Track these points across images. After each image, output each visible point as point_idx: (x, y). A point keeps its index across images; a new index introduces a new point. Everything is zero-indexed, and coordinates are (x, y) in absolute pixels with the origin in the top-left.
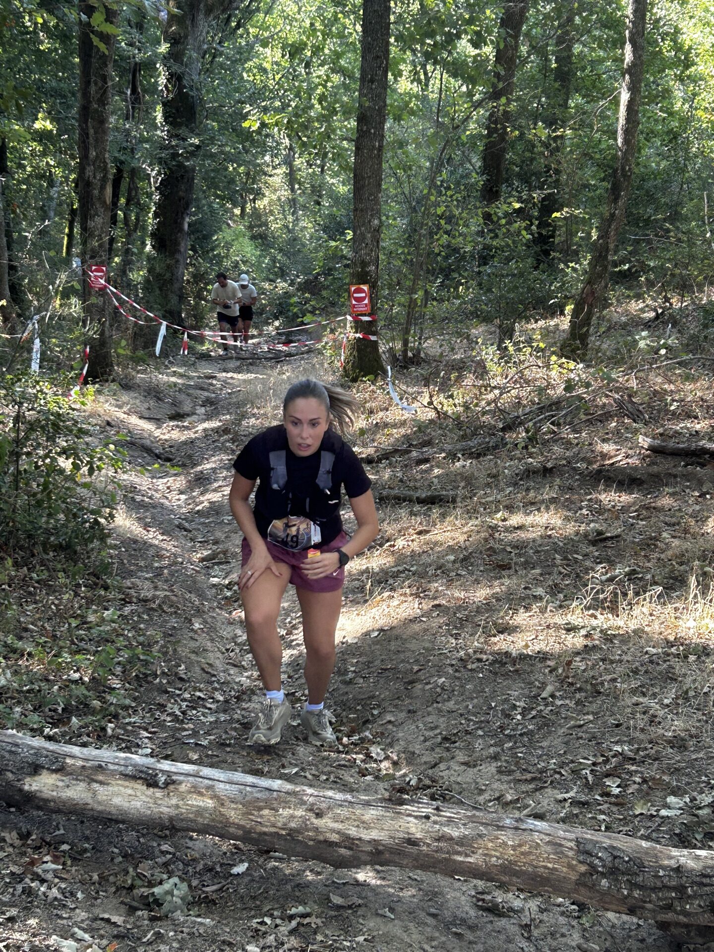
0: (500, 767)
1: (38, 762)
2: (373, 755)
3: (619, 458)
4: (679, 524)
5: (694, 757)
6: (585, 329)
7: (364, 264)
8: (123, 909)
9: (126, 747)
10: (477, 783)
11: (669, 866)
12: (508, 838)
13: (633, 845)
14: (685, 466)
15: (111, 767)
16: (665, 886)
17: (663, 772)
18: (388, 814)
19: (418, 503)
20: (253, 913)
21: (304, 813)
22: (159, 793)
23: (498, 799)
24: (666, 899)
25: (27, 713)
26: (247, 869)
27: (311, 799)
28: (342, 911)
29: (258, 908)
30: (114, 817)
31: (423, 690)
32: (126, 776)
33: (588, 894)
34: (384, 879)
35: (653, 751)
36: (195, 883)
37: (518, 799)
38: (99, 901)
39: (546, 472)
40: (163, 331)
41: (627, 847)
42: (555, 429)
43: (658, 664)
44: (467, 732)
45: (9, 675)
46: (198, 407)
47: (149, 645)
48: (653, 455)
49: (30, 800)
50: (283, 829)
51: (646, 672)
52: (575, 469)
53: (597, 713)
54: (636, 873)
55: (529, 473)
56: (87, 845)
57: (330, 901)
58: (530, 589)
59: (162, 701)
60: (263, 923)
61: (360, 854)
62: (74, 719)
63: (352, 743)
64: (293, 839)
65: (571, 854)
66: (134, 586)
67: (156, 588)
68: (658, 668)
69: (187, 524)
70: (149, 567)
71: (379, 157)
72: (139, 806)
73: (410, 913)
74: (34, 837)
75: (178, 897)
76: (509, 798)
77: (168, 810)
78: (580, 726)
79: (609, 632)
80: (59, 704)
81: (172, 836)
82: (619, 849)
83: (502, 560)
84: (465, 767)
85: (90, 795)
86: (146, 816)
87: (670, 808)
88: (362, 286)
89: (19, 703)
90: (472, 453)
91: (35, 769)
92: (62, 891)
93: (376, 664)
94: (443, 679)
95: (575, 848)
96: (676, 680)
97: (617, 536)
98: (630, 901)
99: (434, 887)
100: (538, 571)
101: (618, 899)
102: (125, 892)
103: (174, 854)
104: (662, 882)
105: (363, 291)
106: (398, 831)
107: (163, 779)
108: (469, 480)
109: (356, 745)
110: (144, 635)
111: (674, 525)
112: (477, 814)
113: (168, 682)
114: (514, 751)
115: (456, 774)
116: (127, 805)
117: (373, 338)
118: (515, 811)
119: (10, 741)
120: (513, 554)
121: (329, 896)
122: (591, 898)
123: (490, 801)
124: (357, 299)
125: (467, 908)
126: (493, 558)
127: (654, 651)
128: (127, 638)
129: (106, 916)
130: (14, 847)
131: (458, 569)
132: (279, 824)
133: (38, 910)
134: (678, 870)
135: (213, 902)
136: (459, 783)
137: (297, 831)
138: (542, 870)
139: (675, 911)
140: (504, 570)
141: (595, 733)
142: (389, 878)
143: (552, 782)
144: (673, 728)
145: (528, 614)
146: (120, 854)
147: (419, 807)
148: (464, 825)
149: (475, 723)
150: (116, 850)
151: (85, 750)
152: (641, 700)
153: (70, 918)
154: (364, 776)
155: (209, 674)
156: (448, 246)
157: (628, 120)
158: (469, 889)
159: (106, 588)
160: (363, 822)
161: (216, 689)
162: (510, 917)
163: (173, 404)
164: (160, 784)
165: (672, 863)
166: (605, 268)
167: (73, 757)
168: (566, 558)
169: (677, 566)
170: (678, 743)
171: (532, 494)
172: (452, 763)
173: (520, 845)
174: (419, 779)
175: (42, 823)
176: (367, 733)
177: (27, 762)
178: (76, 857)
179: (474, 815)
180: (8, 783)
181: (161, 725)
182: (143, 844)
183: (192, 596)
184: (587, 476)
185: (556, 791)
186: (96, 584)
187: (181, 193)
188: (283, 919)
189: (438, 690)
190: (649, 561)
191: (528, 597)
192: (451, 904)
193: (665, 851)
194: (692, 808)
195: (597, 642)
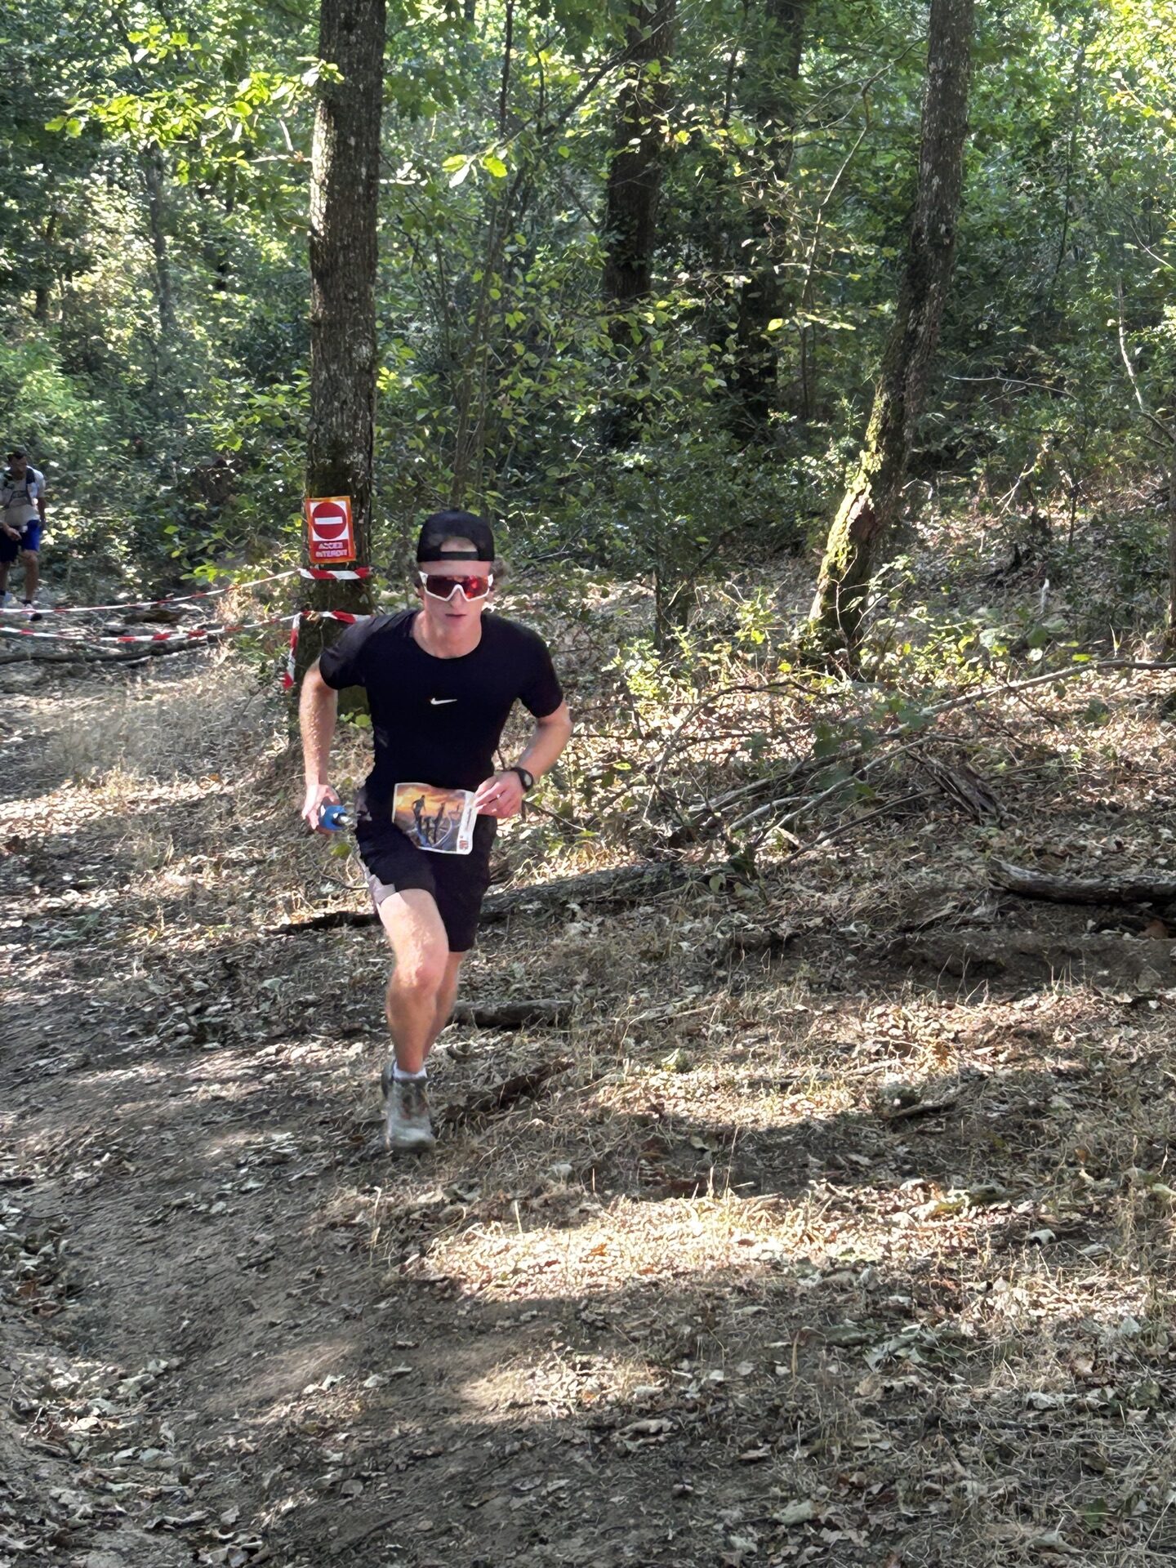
3: (945, 911)
6: (855, 603)
7: (338, 449)
14: (1097, 930)
19: (481, 1026)
42: (794, 838)
52: (842, 938)
55: (737, 949)
68: (1059, 1444)
79: (940, 1352)
83: (684, 1171)
88: (335, 501)
90: (603, 901)
96: (1100, 1472)
97: (949, 1107)
105: (336, 511)
108: (597, 968)
111: (1078, 1077)
120: (708, 1156)
124: (321, 530)
126: (662, 1166)
127: (1047, 1399)
140: (688, 1196)
156: (533, 403)
166: (898, 458)
168: (832, 1164)
184: (872, 956)
190: (1024, 1169)
191: (747, 1264)
195: (914, 1379)
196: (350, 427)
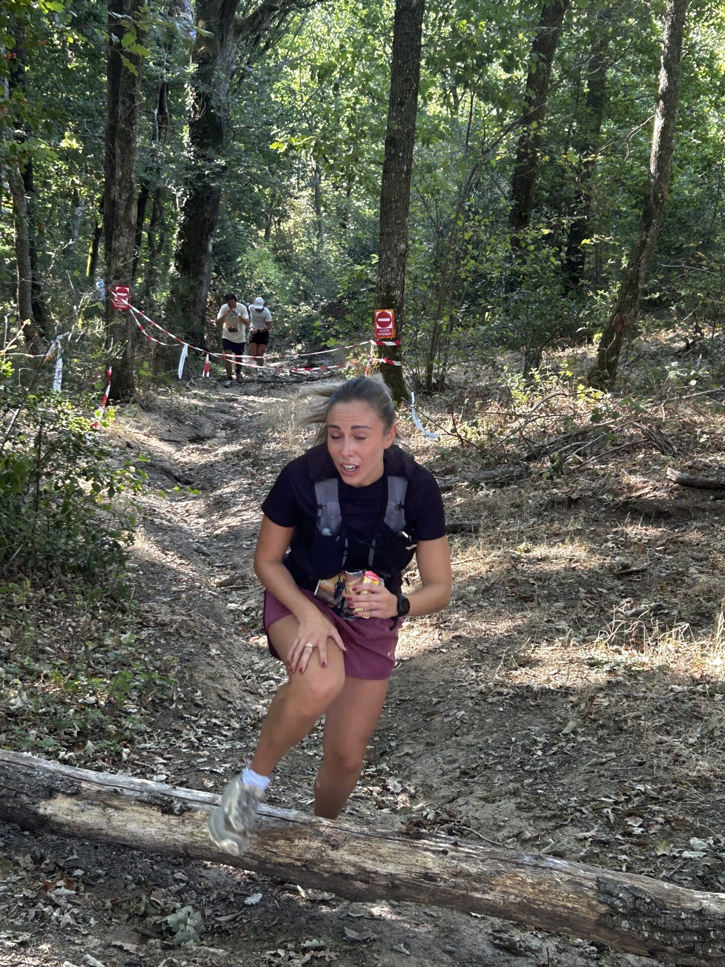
0: (520, 803)
1: (53, 786)
2: (390, 787)
3: (646, 490)
4: (707, 559)
5: (718, 798)
6: (613, 358)
7: (389, 289)
8: (136, 937)
9: (141, 773)
10: (495, 819)
11: (691, 909)
12: (527, 876)
13: (655, 886)
14: (714, 500)
15: (126, 792)
16: (686, 929)
17: (687, 813)
18: (405, 848)
20: (266, 944)
21: (320, 845)
22: (174, 821)
23: (517, 836)
24: (688, 942)
25: (42, 736)
26: (261, 900)
27: (328, 830)
28: (356, 946)
29: (271, 939)
30: (128, 843)
31: (442, 722)
32: (142, 802)
33: (608, 935)
34: (399, 914)
35: (676, 791)
36: (208, 912)
37: (537, 837)
38: (112, 928)
39: (571, 503)
40: (185, 353)
41: (649, 888)
42: (581, 459)
43: (683, 702)
44: (486, 767)
45: (25, 697)
46: (219, 431)
47: (166, 670)
48: (681, 488)
49: (44, 824)
50: (299, 860)
51: (671, 710)
52: (601, 501)
53: (620, 751)
54: (658, 916)
55: (554, 504)
56: (100, 871)
57: (344, 935)
58: (552, 622)
59: (177, 727)
60: (276, 955)
61: (376, 888)
62: (89, 743)
63: (369, 775)
64: (308, 871)
65: (591, 893)
66: (151, 610)
67: (173, 612)
68: (684, 706)
69: (205, 548)
70: (166, 591)
71: (407, 181)
72: (153, 833)
73: (426, 950)
74: (47, 861)
75: (191, 926)
76: (528, 835)
77: (183, 837)
78: (603, 764)
79: (633, 668)
80: (74, 727)
81: (187, 863)
82: (641, 891)
83: (525, 592)
84: (482, 803)
85: (105, 820)
86: (159, 843)
87: (693, 850)
88: (387, 311)
89: (34, 725)
90: (496, 482)
91: (51, 793)
92: (75, 917)
93: (394, 695)
94: (463, 712)
95: (595, 887)
96: (701, 719)
97: (643, 570)
98: (651, 944)
99: (451, 923)
100: (561, 604)
101: (639, 941)
102: (137, 920)
103: (188, 883)
104: (684, 925)
105: (387, 316)
106: (415, 865)
107: (178, 806)
108: (492, 510)
109: (372, 776)
110: (161, 660)
111: (701, 560)
112: (496, 850)
113: (184, 708)
114: (534, 787)
115: (475, 809)
116: (141, 831)
117: (397, 363)
118: (534, 849)
119: (25, 763)
120: (536, 586)
121: (344, 930)
122: (611, 940)
123: (509, 838)
124: (381, 324)
125: (484, 946)
126: (516, 590)
127: (679, 688)
128: (143, 662)
129: (119, 943)
130: (28, 871)
131: (479, 600)
132: (295, 855)
133: (50, 935)
134: (701, 913)
135: (227, 932)
136: (477, 819)
137: (313, 862)
138: (562, 909)
139: (697, 955)
140: (526, 602)
141: (617, 771)
142: (404, 913)
143: (572, 820)
144: (698, 768)
145: (550, 648)
146: (133, 881)
147: (437, 842)
148: (483, 861)
149: (495, 757)
150: (130, 877)
151: (100, 775)
152: (665, 738)
153: (82, 944)
154: (381, 808)
155: (224, 700)
156: (475, 272)
157: (661, 147)
158: (486, 927)
159: (123, 611)
160: (380, 856)
161: (232, 716)
162: (527, 956)
163: (194, 427)
164: (175, 811)
165: (695, 906)
166: (635, 297)
167: (89, 781)
168: (590, 592)
169: (704, 602)
170: (703, 784)
171: (556, 525)
172: (470, 798)
173: (540, 884)
174: (437, 813)
175: (56, 848)
176: (384, 766)
177: (43, 786)
178: (89, 883)
179: (493, 851)
180: (23, 806)
181: (177, 752)
182: (157, 871)
183: (210, 621)
184: (613, 508)
185: (576, 830)
186: (114, 607)
187: (206, 215)
188: (296, 952)
189: (458, 723)
190: (675, 596)
191: (550, 630)
192: (468, 941)
193: (687, 893)
194: (716, 850)
195: (621, 678)
196: (395, 279)
